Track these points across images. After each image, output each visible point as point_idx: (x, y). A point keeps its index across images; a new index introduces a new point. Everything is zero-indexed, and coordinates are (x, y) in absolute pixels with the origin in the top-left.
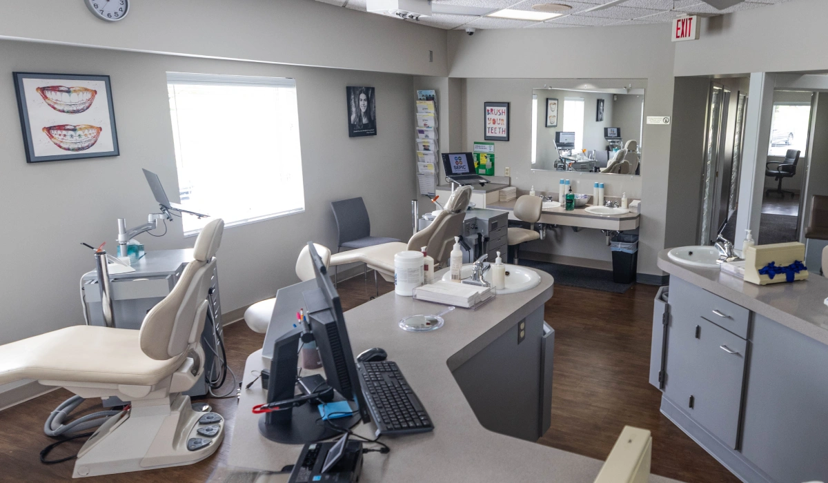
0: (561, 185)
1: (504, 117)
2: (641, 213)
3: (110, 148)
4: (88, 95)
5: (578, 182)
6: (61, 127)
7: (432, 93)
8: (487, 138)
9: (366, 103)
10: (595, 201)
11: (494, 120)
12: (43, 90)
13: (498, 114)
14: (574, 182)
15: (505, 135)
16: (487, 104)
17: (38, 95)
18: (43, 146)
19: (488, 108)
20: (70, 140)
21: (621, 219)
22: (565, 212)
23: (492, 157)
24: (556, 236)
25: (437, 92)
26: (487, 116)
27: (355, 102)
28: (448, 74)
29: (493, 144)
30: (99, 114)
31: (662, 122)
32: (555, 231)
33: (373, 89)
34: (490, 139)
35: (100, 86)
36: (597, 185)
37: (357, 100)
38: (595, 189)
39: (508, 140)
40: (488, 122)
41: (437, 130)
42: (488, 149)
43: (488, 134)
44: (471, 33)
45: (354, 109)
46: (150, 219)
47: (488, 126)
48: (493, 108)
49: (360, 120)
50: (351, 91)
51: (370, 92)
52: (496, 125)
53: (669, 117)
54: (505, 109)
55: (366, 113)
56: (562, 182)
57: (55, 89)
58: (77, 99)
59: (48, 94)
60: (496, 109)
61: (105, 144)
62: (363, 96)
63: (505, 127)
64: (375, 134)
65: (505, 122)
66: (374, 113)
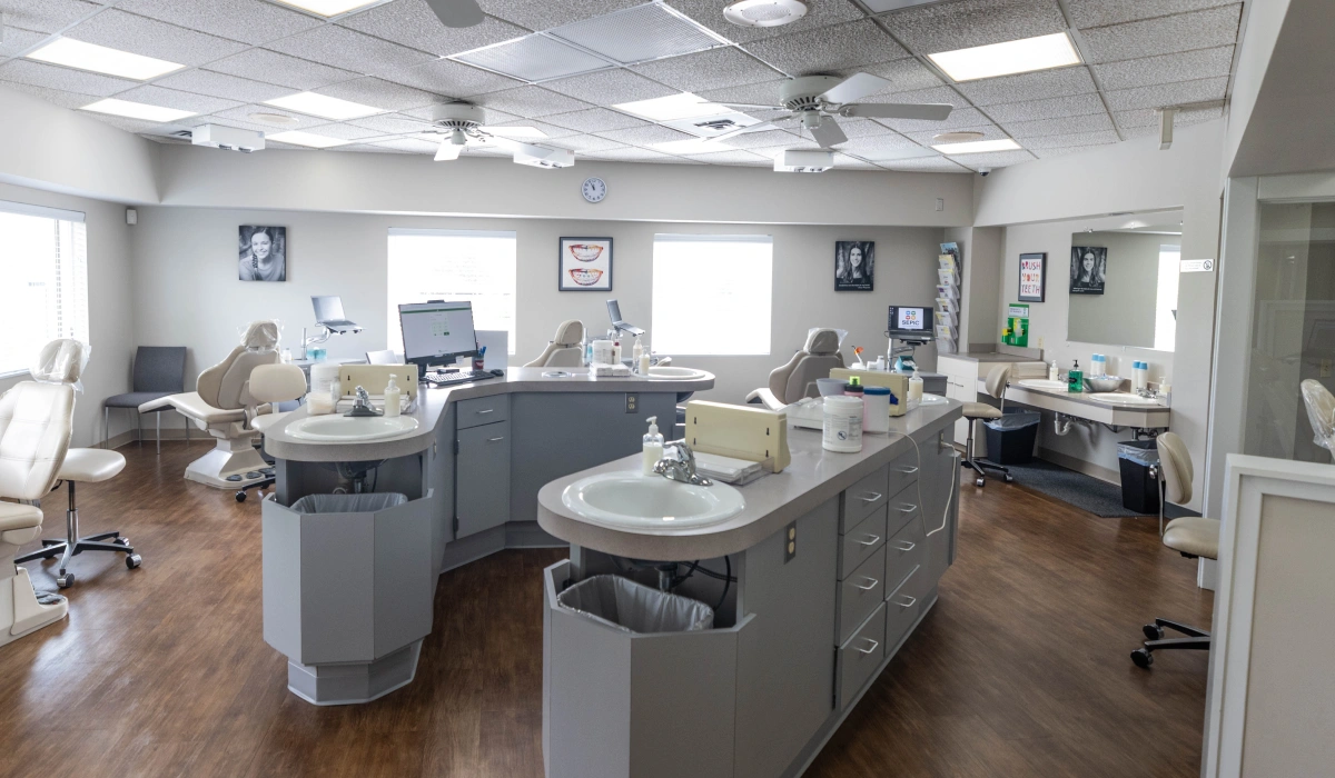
0: (1093, 362)
1: (1039, 272)
2: (1172, 407)
3: (607, 285)
4: (597, 251)
5: (1120, 360)
6: (579, 270)
7: (954, 246)
8: (1021, 299)
9: (860, 258)
10: (1133, 387)
11: (1028, 276)
12: (572, 247)
13: (1033, 270)
14: (1116, 360)
15: (1039, 295)
16: (1022, 256)
17: (569, 250)
18: (568, 282)
19: (1024, 261)
20: (583, 279)
21: (1115, 408)
22: (1066, 395)
23: (1025, 323)
24: (1091, 435)
25: (961, 246)
26: (1023, 271)
27: (844, 256)
28: (973, 222)
29: (1028, 306)
30: (602, 263)
31: (1202, 269)
32: (1090, 428)
33: (872, 244)
34: (1025, 301)
35: (606, 244)
36: (1138, 365)
37: (847, 254)
38: (1133, 369)
39: (1043, 301)
40: (1022, 278)
41: (959, 288)
42: (1021, 313)
43: (1022, 294)
44: (985, 174)
45: (841, 263)
46: (609, 332)
47: (1022, 283)
48: (1029, 261)
49: (850, 273)
50: (842, 246)
51: (867, 248)
52: (1031, 283)
53: (1212, 261)
54: (1039, 261)
55: (858, 268)
56: (1096, 358)
57: (579, 246)
58: (591, 253)
59: (575, 250)
60: (1030, 261)
61: (604, 282)
62: (856, 251)
63: (1039, 284)
64: (871, 289)
65: (1040, 278)
66: (872, 268)
